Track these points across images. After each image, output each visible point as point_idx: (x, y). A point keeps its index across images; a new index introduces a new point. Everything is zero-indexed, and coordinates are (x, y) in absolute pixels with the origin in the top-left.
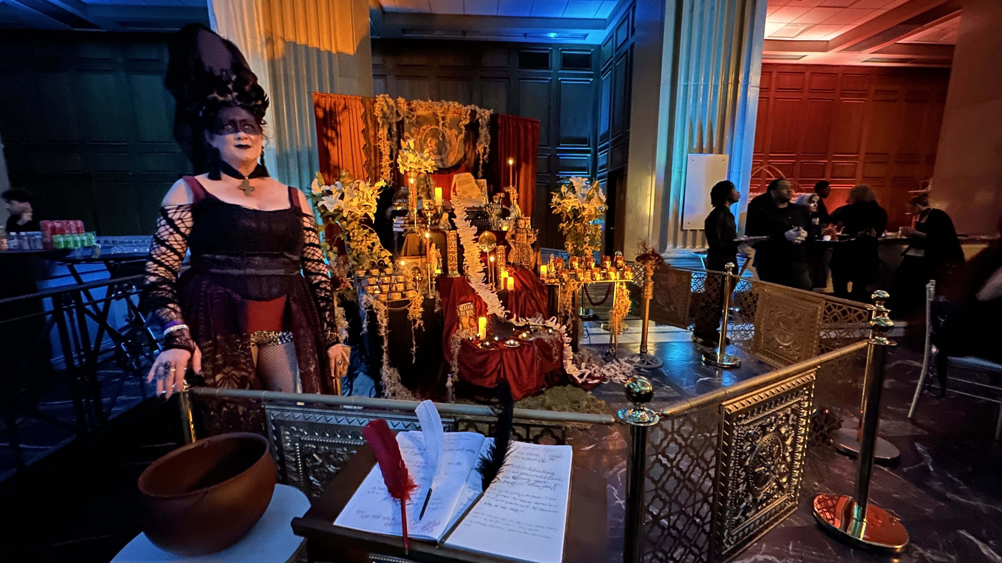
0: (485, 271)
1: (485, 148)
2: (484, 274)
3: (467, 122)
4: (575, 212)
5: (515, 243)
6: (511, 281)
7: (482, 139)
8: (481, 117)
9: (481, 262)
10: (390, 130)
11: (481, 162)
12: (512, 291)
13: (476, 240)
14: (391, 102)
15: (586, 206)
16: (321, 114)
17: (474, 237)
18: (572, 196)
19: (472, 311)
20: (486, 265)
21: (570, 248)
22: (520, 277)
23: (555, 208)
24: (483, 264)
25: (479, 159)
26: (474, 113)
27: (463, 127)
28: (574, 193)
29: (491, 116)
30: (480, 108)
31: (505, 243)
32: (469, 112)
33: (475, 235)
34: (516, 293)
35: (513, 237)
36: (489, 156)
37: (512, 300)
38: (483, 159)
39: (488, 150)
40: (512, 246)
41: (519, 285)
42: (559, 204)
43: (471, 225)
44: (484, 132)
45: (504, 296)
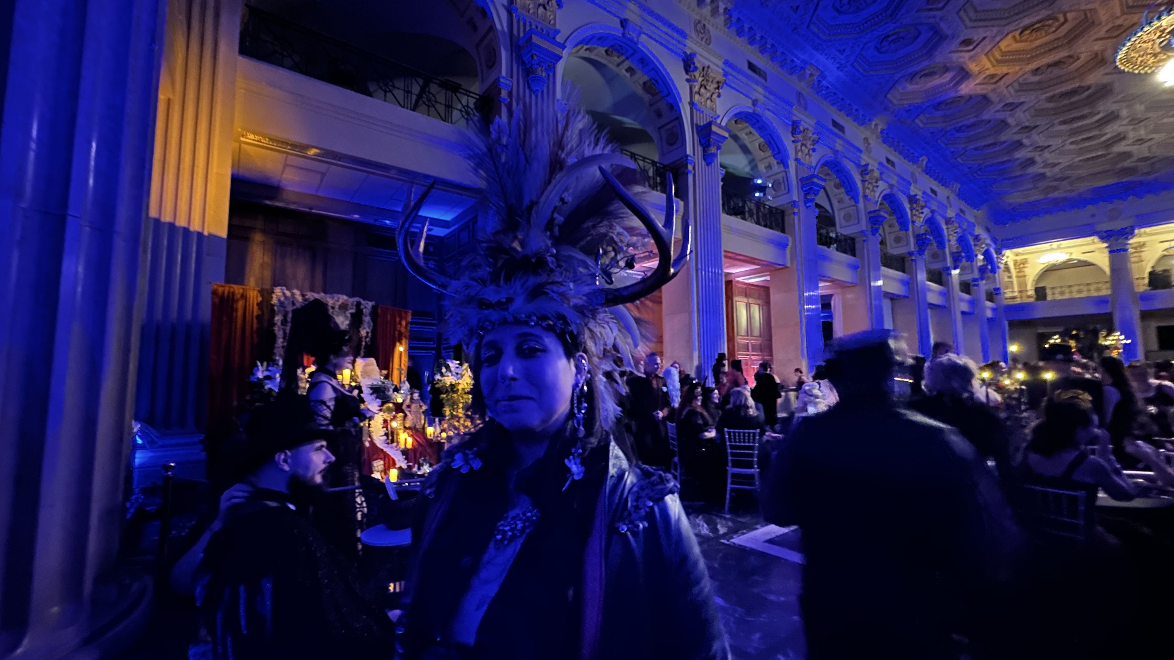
0: (386, 434)
1: (367, 333)
2: (385, 438)
3: (353, 311)
4: (452, 386)
5: (410, 411)
6: (410, 441)
7: (366, 325)
8: (365, 307)
9: (383, 428)
10: (285, 316)
11: (364, 343)
12: (411, 449)
13: (381, 410)
14: (288, 293)
15: (460, 381)
16: (217, 300)
17: (379, 408)
18: (450, 374)
19: (382, 466)
20: (387, 430)
21: (448, 413)
22: (416, 438)
23: (437, 383)
24: (385, 429)
25: (362, 341)
26: (359, 304)
27: (349, 315)
28: (451, 371)
29: (373, 307)
30: (364, 300)
31: (403, 411)
32: (355, 303)
33: (380, 406)
34: (414, 450)
35: (409, 406)
36: (371, 339)
37: (411, 455)
38: (366, 342)
39: (370, 335)
40: (408, 413)
41: (416, 444)
42: (441, 381)
43: (377, 398)
44: (367, 319)
45: (405, 452)
